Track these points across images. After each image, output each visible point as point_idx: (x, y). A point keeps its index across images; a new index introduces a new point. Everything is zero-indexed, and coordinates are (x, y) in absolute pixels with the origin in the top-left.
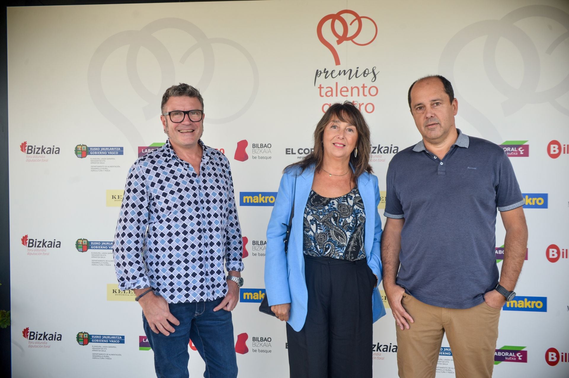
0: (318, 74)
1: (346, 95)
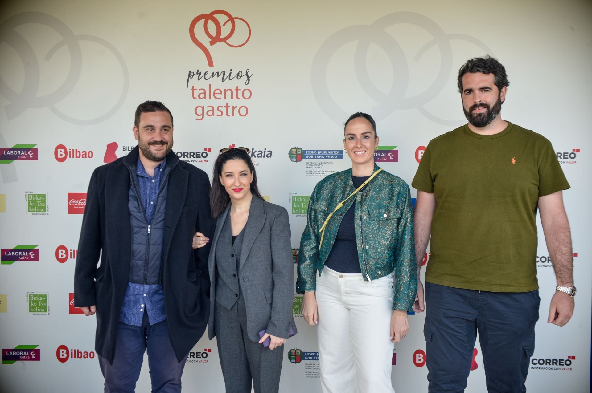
0: (191, 75)
1: (219, 97)
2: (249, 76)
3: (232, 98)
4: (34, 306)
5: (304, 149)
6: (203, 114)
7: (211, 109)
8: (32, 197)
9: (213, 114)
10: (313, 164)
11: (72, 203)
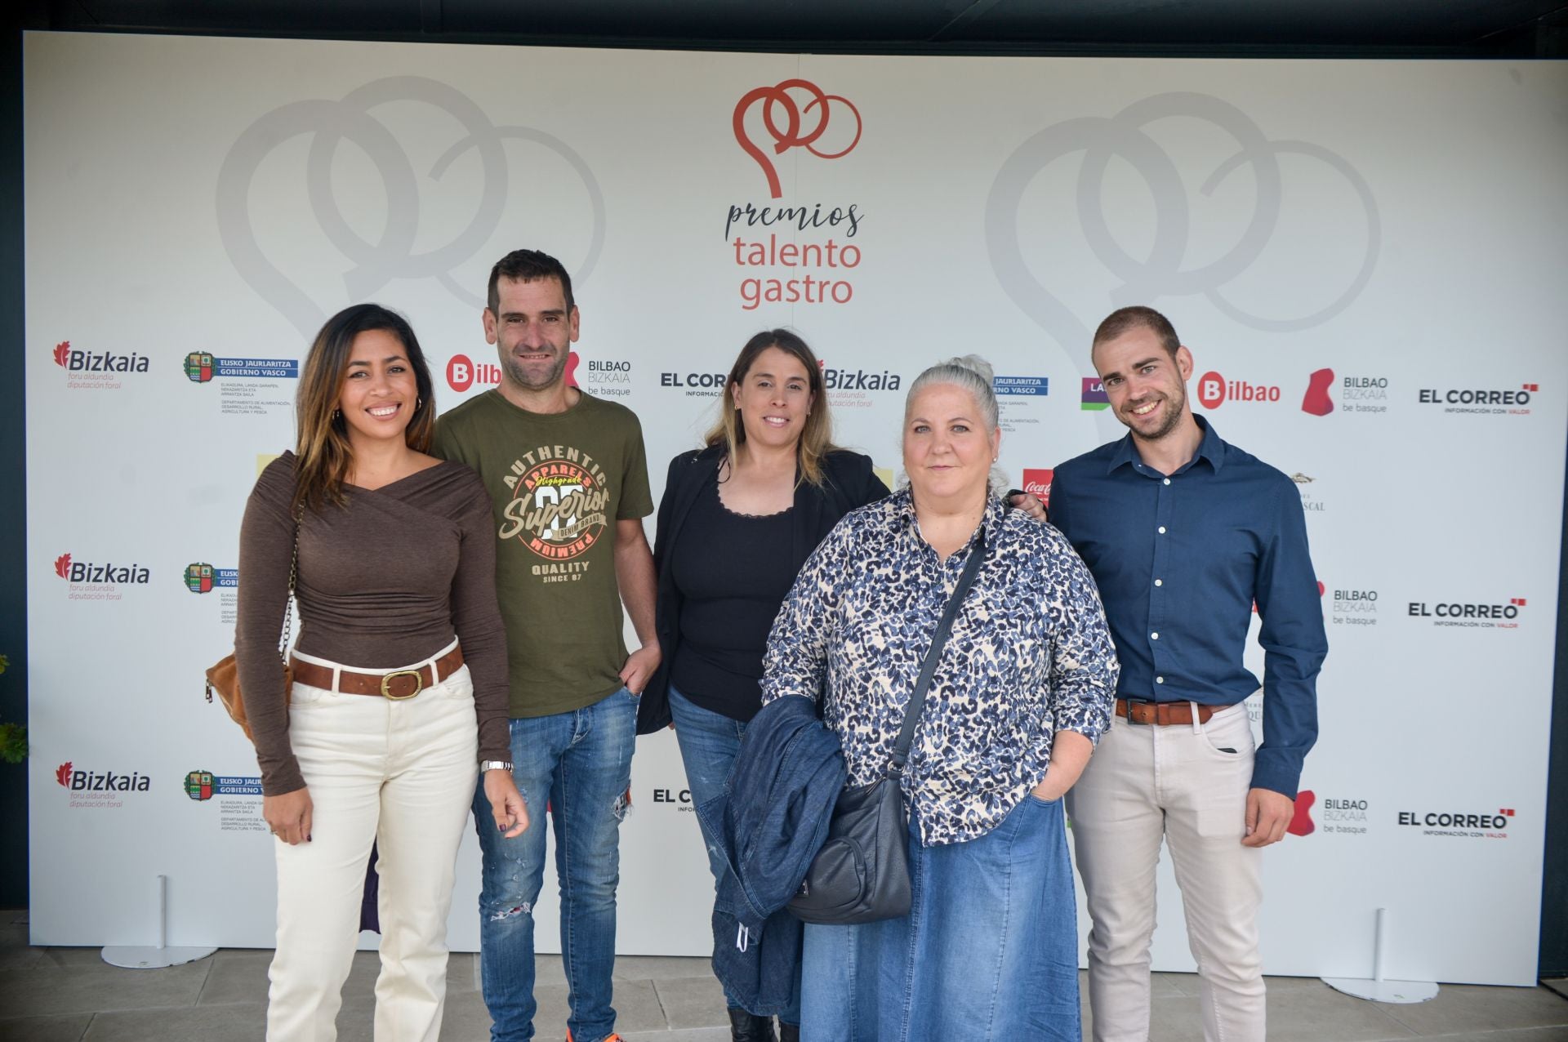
0: (735, 214)
1: (792, 262)
2: (856, 220)
3: (819, 264)
6: (758, 296)
7: (775, 285)
9: (779, 298)
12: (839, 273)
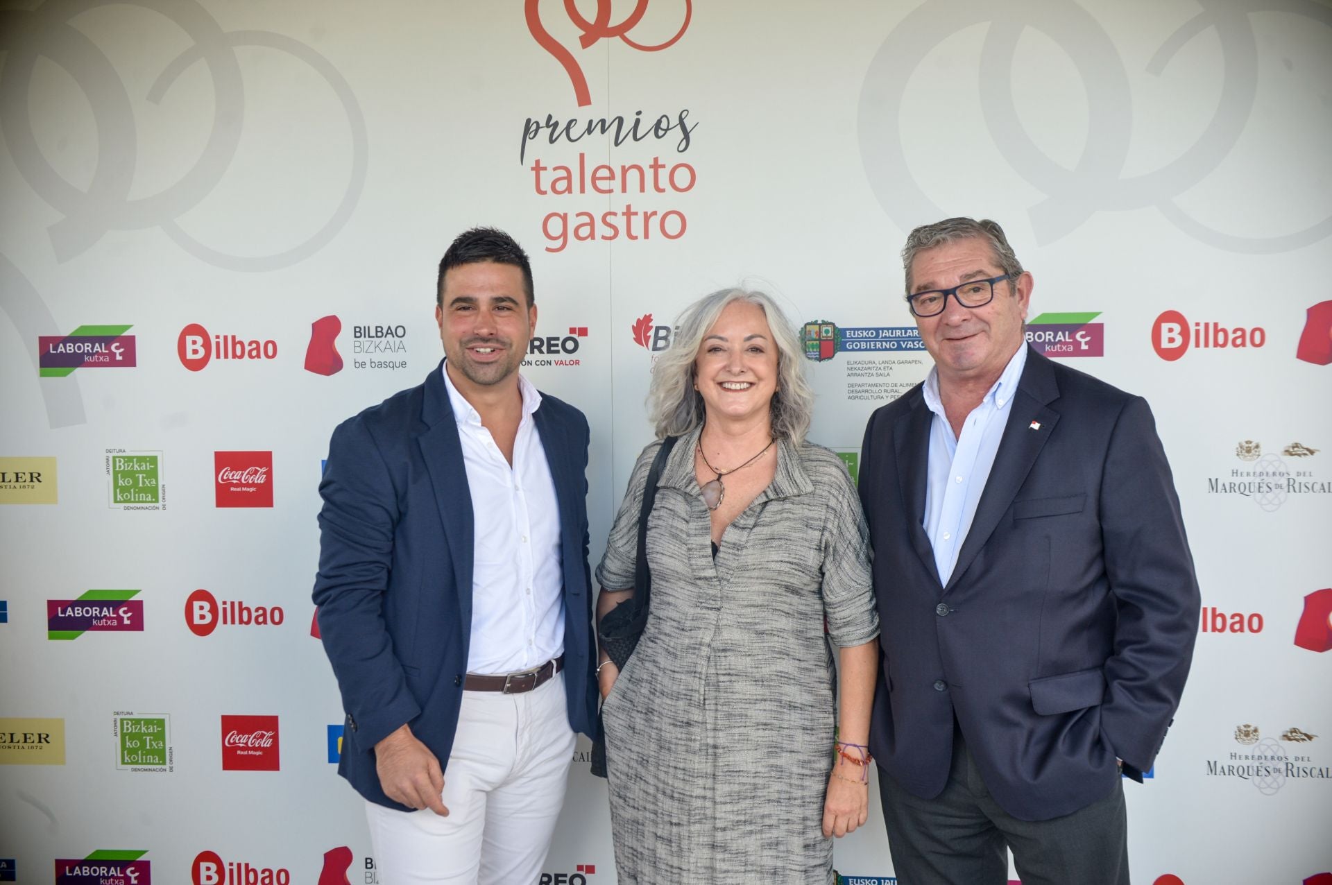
0: (531, 130)
1: (607, 188)
2: (689, 130)
3: (642, 189)
4: (133, 748)
5: (839, 325)
6: (565, 234)
7: (586, 219)
8: (124, 464)
9: (592, 235)
10: (864, 366)
11: (225, 478)
12: (670, 200)
